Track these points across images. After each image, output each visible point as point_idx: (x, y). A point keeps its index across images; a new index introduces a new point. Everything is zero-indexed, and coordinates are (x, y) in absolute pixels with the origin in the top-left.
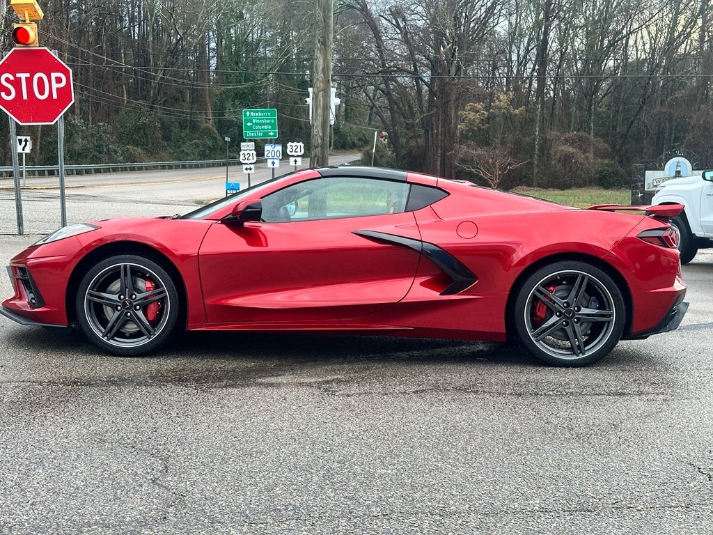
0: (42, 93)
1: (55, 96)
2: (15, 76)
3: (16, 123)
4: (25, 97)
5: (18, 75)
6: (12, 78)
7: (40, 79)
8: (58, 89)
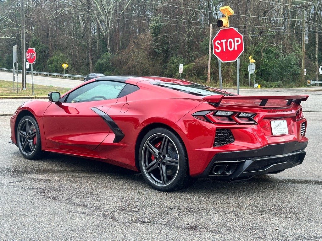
0: (231, 47)
1: (236, 49)
2: (221, 41)
3: (221, 62)
4: (224, 50)
5: (222, 41)
6: (219, 42)
7: (230, 42)
8: (237, 45)
